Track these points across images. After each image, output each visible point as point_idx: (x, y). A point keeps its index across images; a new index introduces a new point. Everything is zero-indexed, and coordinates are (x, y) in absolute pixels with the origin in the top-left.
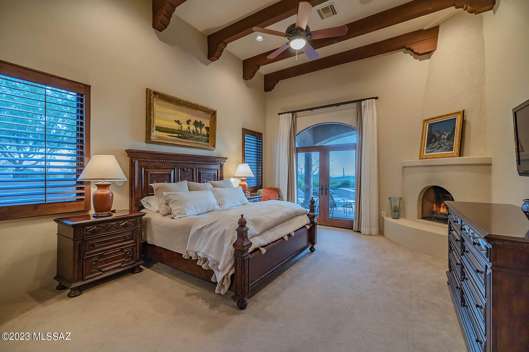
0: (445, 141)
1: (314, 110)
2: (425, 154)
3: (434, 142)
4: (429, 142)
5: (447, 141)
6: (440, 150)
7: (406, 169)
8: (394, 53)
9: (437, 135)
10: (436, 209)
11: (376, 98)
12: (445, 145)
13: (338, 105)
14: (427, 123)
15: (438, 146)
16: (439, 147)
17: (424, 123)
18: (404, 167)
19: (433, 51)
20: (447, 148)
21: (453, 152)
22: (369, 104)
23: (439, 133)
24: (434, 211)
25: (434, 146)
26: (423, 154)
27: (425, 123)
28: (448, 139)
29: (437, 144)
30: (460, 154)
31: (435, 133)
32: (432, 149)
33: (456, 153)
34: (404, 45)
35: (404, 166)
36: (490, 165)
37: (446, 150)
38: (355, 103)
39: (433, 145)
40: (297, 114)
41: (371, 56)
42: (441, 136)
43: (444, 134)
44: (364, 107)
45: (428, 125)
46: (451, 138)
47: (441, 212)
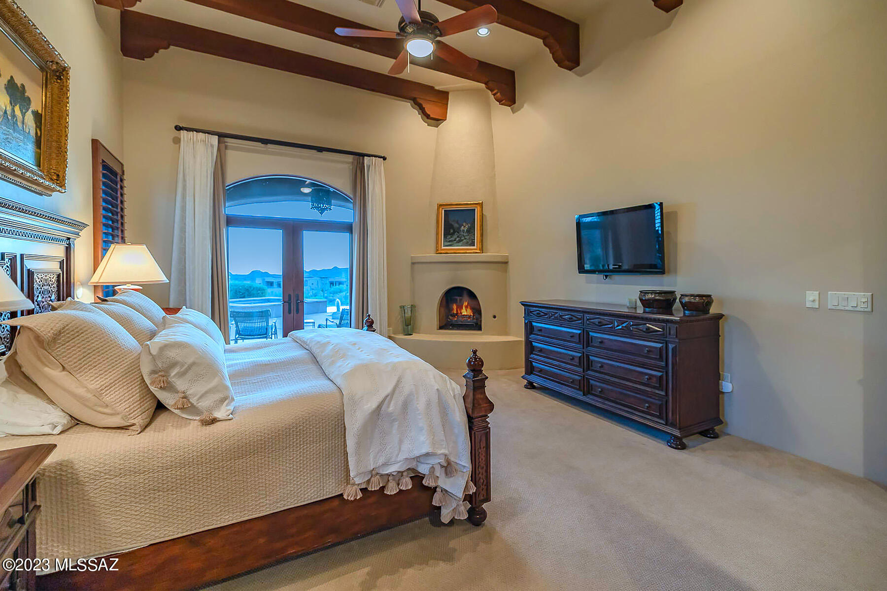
0: (465, 235)
1: (269, 146)
2: (443, 248)
3: (453, 234)
4: (447, 233)
5: (466, 234)
6: (460, 244)
7: (416, 266)
8: (399, 100)
9: (456, 225)
10: (457, 311)
11: (384, 159)
12: (465, 239)
13: (320, 149)
14: (443, 208)
15: (457, 239)
16: (459, 240)
17: (438, 209)
18: (413, 263)
19: (441, 120)
20: (468, 243)
21: (475, 247)
22: (375, 164)
23: (457, 222)
24: (454, 313)
25: (452, 239)
26: (441, 247)
27: (441, 209)
28: (469, 231)
29: (456, 236)
30: (482, 250)
31: (453, 223)
32: (451, 243)
33: (478, 248)
34: (416, 96)
35: (414, 261)
36: (506, 263)
37: (467, 244)
38: (352, 156)
39: (451, 237)
40: (227, 142)
41: (373, 90)
42: (460, 227)
43: (463, 225)
44: (369, 167)
45: (443, 211)
46: (471, 230)
47: (463, 314)
